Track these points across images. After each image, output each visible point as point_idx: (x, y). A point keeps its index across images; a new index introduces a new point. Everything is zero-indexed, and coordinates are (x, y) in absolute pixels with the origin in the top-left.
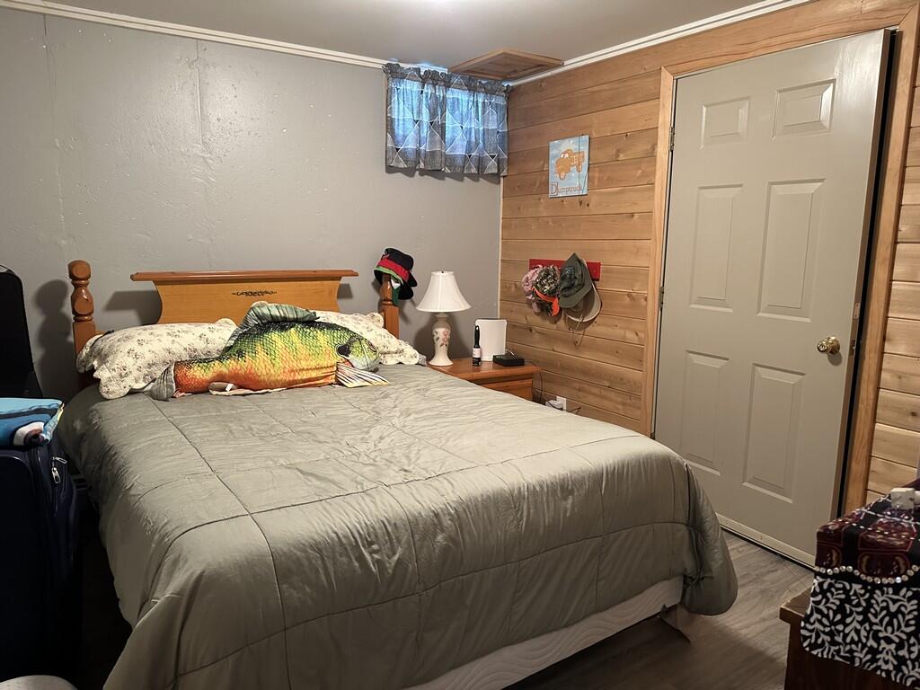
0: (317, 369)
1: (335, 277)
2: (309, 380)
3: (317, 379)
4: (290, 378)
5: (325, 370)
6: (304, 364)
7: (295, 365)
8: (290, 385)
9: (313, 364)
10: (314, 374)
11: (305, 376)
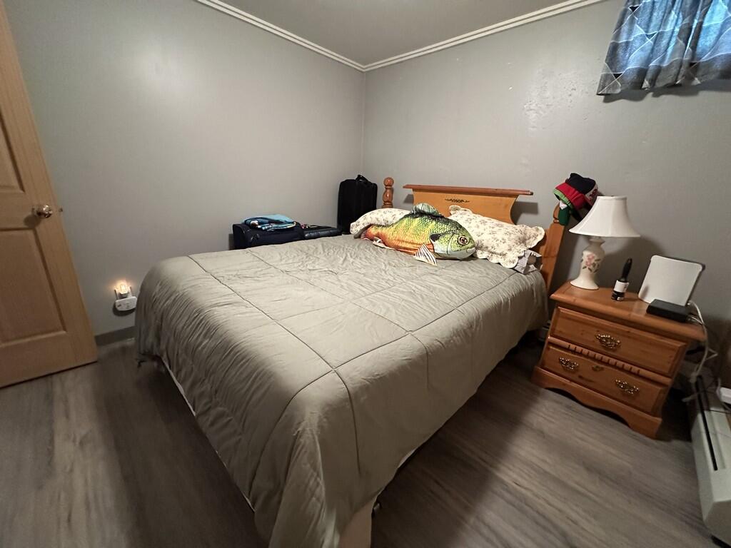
0: (410, 243)
1: (514, 195)
2: (407, 249)
3: (410, 249)
4: (397, 243)
5: (415, 246)
6: (406, 239)
7: (402, 238)
8: (397, 248)
9: (410, 240)
10: (408, 246)
11: (404, 245)
